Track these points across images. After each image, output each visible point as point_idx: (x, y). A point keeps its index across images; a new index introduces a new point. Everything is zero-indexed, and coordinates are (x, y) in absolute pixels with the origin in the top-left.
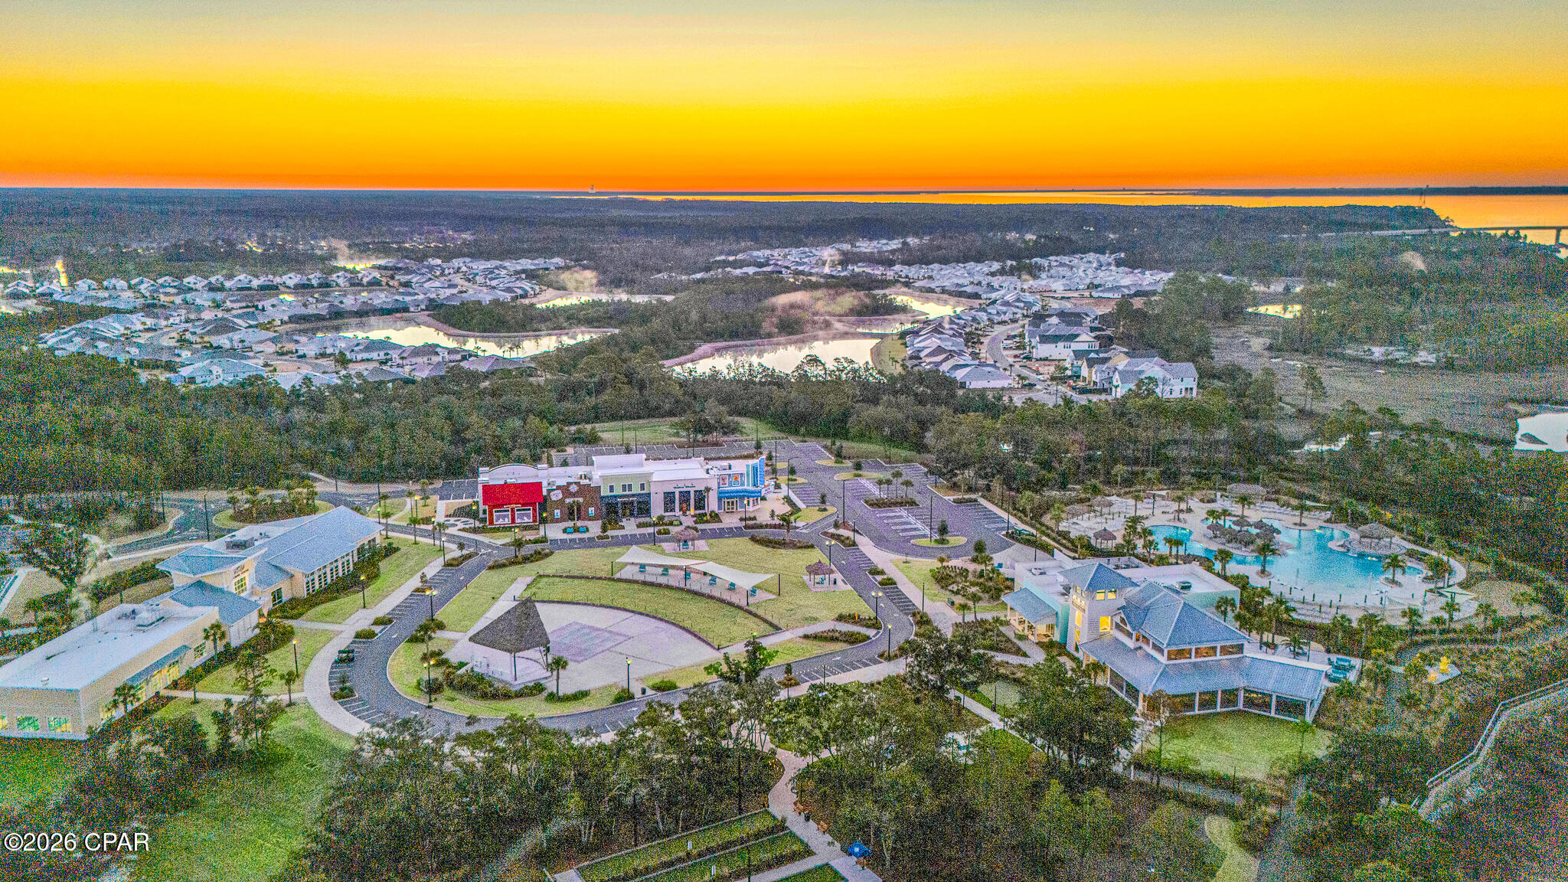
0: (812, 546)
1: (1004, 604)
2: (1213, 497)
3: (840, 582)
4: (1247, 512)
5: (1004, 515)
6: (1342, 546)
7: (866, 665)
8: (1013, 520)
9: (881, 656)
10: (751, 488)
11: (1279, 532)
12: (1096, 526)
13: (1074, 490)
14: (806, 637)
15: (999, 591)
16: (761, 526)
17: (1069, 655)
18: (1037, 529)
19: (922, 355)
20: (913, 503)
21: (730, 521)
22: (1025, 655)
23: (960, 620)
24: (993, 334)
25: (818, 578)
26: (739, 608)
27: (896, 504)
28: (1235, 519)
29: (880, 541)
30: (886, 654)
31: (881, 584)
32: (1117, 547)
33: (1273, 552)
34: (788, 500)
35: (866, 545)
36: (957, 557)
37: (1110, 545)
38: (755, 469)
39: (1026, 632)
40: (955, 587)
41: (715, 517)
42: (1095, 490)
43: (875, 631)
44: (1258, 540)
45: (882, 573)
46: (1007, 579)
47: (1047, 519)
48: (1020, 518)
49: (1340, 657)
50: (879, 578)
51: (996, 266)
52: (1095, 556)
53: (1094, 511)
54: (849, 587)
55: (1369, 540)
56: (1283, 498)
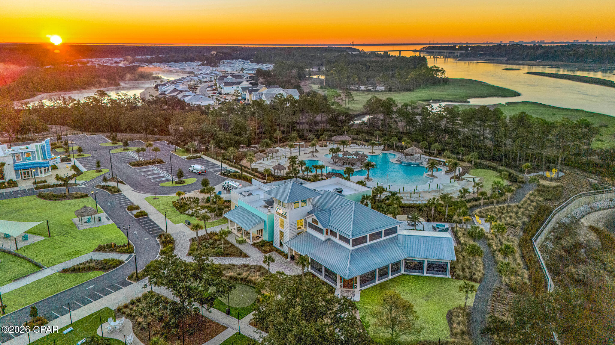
0: (86, 196)
1: (225, 218)
2: (325, 144)
3: (104, 219)
4: (345, 149)
5: (219, 163)
6: (397, 161)
7: (117, 289)
8: (224, 165)
9: (130, 278)
10: (41, 161)
11: (367, 157)
12: (272, 164)
13: (254, 147)
14: (65, 271)
15: (221, 210)
16: (49, 186)
17: (277, 250)
18: (239, 169)
19: (166, 93)
20: (161, 162)
21: (26, 185)
22: (246, 256)
23: (194, 235)
24: (202, 86)
25: (85, 219)
26: (9, 253)
27: (150, 163)
29: (137, 186)
30: (135, 276)
31: (136, 216)
32: (288, 173)
34: (75, 167)
35: (127, 191)
36: (191, 191)
37: (283, 173)
38: (42, 148)
39: (244, 237)
40: (190, 212)
41: (12, 183)
42: (268, 146)
43: (128, 255)
45: (137, 208)
46: (226, 201)
47: (244, 162)
48: (228, 164)
49: (438, 223)
50: (135, 212)
51: (200, 63)
52: (276, 180)
53: (269, 156)
54: (111, 222)
55: (409, 157)
56: (358, 142)
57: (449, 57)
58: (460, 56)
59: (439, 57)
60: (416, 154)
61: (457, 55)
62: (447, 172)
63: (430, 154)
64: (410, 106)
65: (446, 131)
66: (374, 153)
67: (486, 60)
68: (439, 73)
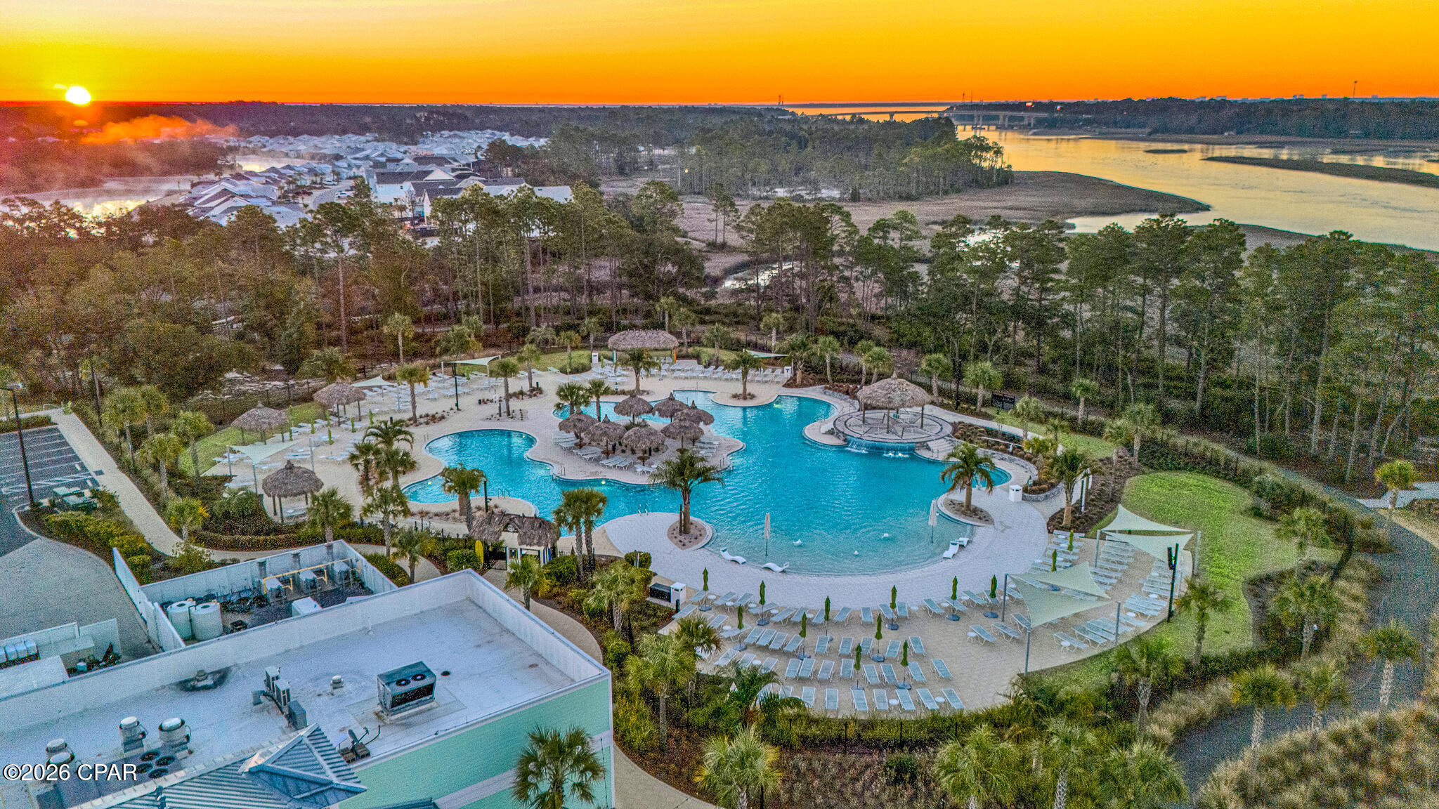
2: (585, 361)
4: (645, 384)
6: (831, 432)
11: (708, 419)
28: (621, 399)
33: (705, 475)
42: (332, 373)
44: (668, 442)
55: (879, 414)
56: (707, 352)
57: (1011, 128)
58: (1035, 127)
59: (986, 127)
60: (903, 405)
61: (1029, 124)
62: (1033, 491)
63: (960, 402)
64: (895, 228)
65: (1018, 311)
66: (753, 397)
67: (1100, 134)
68: (989, 155)
